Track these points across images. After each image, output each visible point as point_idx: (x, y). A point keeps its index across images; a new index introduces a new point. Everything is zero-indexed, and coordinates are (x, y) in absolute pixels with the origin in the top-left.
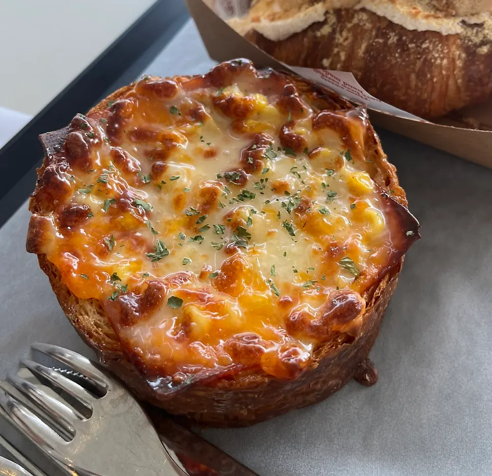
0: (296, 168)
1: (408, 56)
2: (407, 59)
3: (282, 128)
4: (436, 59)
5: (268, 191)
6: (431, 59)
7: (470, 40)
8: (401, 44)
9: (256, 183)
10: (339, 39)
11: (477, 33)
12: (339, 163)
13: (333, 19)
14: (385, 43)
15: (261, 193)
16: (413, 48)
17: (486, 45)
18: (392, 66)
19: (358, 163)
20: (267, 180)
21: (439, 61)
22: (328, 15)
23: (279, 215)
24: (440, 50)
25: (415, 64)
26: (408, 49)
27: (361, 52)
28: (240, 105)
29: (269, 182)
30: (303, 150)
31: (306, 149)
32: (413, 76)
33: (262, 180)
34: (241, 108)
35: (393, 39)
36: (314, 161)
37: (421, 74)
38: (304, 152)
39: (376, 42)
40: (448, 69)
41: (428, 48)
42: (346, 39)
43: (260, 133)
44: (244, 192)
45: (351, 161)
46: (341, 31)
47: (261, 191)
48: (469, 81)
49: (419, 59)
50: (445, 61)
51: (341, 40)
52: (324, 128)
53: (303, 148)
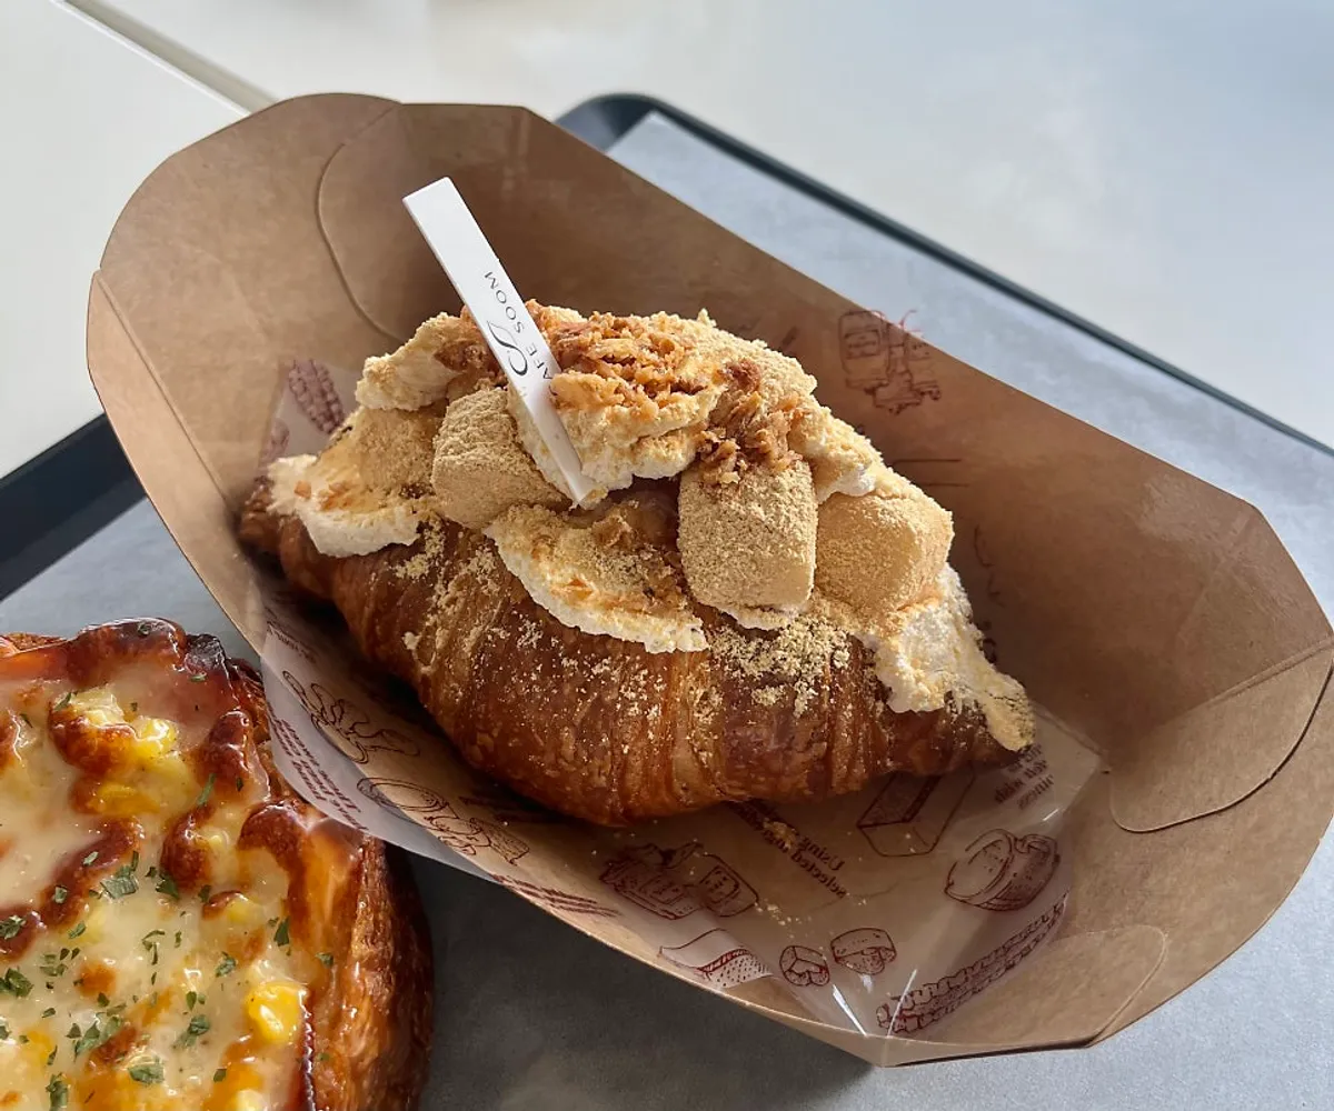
0: (162, 933)
1: (559, 684)
2: (555, 691)
3: (184, 818)
4: (627, 703)
5: (65, 983)
6: (615, 702)
7: (737, 667)
8: (546, 655)
9: (48, 957)
10: (442, 595)
11: (758, 651)
12: (255, 946)
13: (435, 546)
14: (512, 642)
15: (49, 987)
16: (571, 669)
17: (775, 685)
18: (519, 699)
19: (298, 955)
20: (76, 952)
21: (634, 710)
22: (427, 533)
23: (53, 1056)
24: (643, 683)
25: (573, 706)
26: (560, 670)
27: (468, 644)
28: (90, 747)
29: (80, 958)
30: (199, 889)
31: (207, 890)
32: (567, 734)
33: (64, 953)
34: (92, 754)
35: (531, 637)
36: (208, 924)
37: (586, 732)
38: (199, 895)
39: (493, 634)
40: (662, 730)
41: (607, 676)
42: (453, 601)
43: (127, 820)
44: (10, 974)
45: (286, 946)
46: (447, 579)
47: (50, 979)
48: (733, 759)
49: (584, 697)
50: (654, 711)
51: (443, 601)
52: (259, 846)
53: (201, 883)
